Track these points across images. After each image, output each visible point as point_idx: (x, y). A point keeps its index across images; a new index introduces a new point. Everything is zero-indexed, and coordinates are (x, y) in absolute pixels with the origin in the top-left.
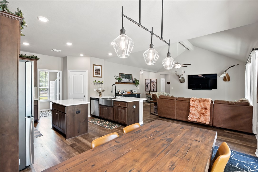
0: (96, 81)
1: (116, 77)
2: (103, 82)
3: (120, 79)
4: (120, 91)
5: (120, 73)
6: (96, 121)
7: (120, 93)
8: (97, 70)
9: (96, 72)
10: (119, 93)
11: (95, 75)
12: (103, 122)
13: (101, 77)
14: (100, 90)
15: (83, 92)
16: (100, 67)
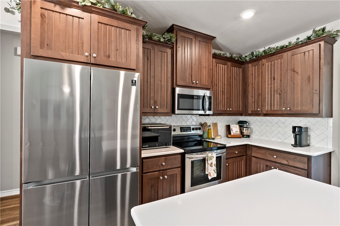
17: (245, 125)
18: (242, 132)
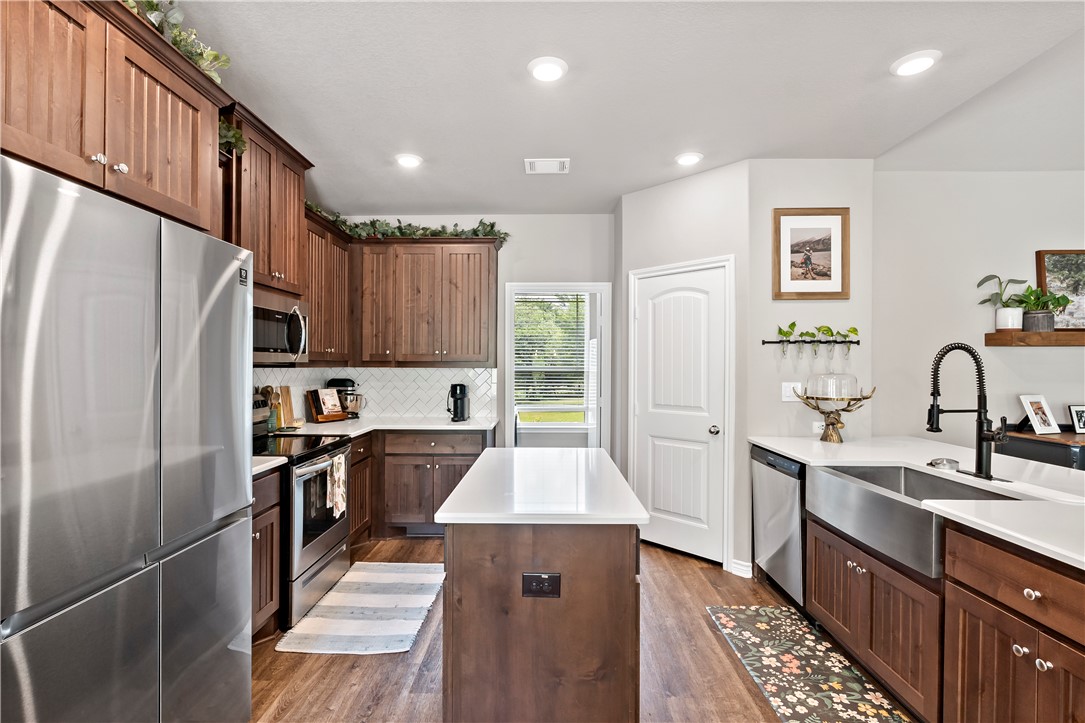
0: (797, 331)
1: (991, 288)
2: (855, 331)
3: (1037, 302)
4: (1039, 409)
5: (1040, 255)
6: (769, 636)
7: (1045, 422)
8: (805, 244)
9: (799, 258)
10: (1025, 425)
11: (789, 285)
12: (827, 673)
13: (843, 295)
14: (833, 391)
15: (703, 404)
16: (833, 224)
17: (350, 389)
18: (344, 408)
